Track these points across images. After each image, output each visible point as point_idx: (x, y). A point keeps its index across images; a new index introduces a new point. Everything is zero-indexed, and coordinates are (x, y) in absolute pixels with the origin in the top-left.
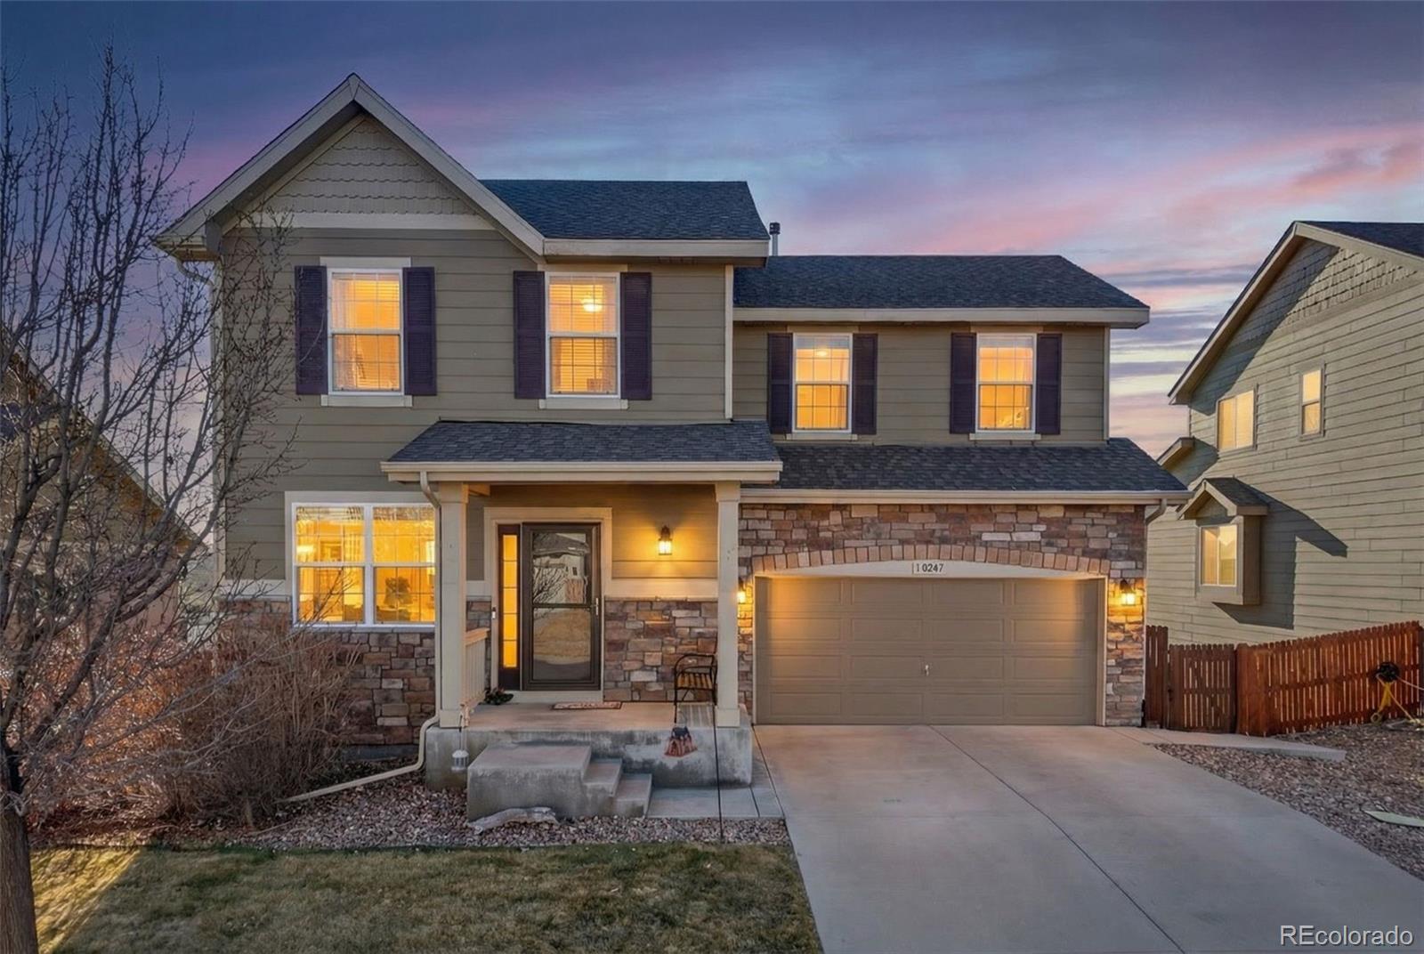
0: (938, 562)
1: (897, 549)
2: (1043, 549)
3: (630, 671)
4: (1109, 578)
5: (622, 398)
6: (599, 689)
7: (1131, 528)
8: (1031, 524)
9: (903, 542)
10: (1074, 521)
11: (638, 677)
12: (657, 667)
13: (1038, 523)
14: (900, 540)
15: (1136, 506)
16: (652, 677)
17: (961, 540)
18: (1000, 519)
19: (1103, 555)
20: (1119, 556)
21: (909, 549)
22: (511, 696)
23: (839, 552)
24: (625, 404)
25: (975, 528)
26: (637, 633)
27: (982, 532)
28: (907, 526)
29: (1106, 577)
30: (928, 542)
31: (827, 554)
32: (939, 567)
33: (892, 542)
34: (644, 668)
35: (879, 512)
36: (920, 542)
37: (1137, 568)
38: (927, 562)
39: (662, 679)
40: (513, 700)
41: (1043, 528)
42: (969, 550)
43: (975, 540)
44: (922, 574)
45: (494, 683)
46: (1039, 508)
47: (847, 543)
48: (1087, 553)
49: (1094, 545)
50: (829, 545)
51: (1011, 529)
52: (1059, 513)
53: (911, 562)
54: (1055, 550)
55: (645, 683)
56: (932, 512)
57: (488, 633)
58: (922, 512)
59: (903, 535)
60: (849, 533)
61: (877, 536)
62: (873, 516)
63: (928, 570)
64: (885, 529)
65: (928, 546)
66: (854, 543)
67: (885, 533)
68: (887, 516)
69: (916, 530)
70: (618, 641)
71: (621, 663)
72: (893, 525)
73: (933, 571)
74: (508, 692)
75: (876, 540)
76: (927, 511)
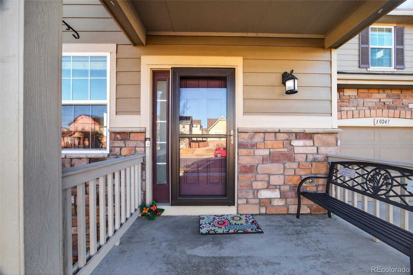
0: (387, 119)
1: (367, 112)
3: (258, 190)
6: (234, 205)
9: (370, 108)
11: (265, 194)
12: (280, 186)
16: (276, 194)
17: (399, 107)
21: (373, 112)
22: (162, 210)
23: (338, 113)
25: (405, 101)
26: (264, 160)
27: (409, 104)
30: (382, 108)
32: (387, 121)
33: (364, 108)
34: (269, 187)
35: (358, 93)
36: (378, 108)
38: (382, 119)
39: (283, 196)
40: (164, 214)
43: (406, 108)
44: (379, 125)
45: (149, 200)
53: (374, 119)
55: (270, 200)
56: (384, 93)
57: (144, 158)
58: (379, 93)
59: (370, 105)
60: (343, 103)
61: (357, 105)
62: (355, 95)
63: (382, 123)
64: (361, 101)
65: (383, 110)
66: (346, 109)
67: (361, 104)
68: (362, 95)
69: (376, 102)
70: (249, 165)
71: (250, 183)
72: (365, 99)
73: (385, 123)
74: (160, 207)
75: (356, 107)
76: (382, 92)
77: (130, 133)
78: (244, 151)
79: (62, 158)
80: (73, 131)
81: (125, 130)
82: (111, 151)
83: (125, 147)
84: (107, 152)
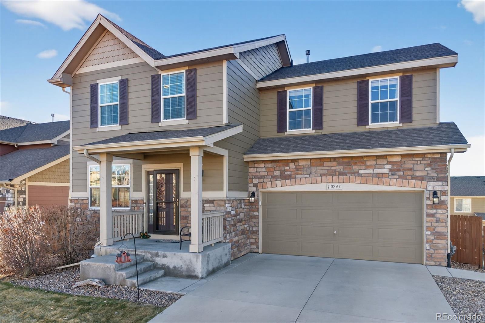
0: (338, 184)
1: (319, 178)
2: (390, 177)
4: (426, 190)
5: (186, 120)
6: (179, 235)
7: (439, 165)
8: (384, 165)
9: (321, 175)
10: (406, 162)
13: (387, 164)
14: (321, 174)
15: (441, 153)
17: (349, 173)
18: (368, 163)
19: (422, 179)
20: (432, 179)
21: (324, 178)
22: (150, 236)
23: (293, 180)
24: (187, 122)
25: (355, 167)
27: (359, 170)
28: (323, 168)
29: (425, 190)
30: (333, 175)
31: (288, 181)
32: (338, 186)
33: (316, 175)
35: (311, 162)
36: (330, 175)
37: (442, 185)
38: (333, 184)
40: (151, 238)
41: (390, 166)
42: (352, 178)
43: (356, 173)
44: (330, 189)
45: (145, 231)
46: (388, 157)
47: (297, 176)
48: (414, 178)
49: (418, 174)
50: (289, 177)
51: (374, 167)
52: (398, 159)
53: (325, 184)
54: (396, 177)
56: (335, 161)
57: (143, 211)
58: (330, 161)
59: (321, 172)
60: (297, 172)
61: (310, 173)
62: (308, 164)
63: (333, 187)
64: (313, 169)
65: (333, 177)
66: (300, 176)
67: (314, 171)
68: (314, 164)
69: (327, 170)
70: (185, 216)
71: (185, 224)
72: (317, 168)
73: (336, 188)
74: (149, 234)
75: (310, 175)
76: (333, 161)
77: (138, 200)
78: (183, 209)
79: (112, 211)
80: (119, 197)
81: (136, 199)
82: (131, 208)
83: (136, 206)
84: (130, 208)
